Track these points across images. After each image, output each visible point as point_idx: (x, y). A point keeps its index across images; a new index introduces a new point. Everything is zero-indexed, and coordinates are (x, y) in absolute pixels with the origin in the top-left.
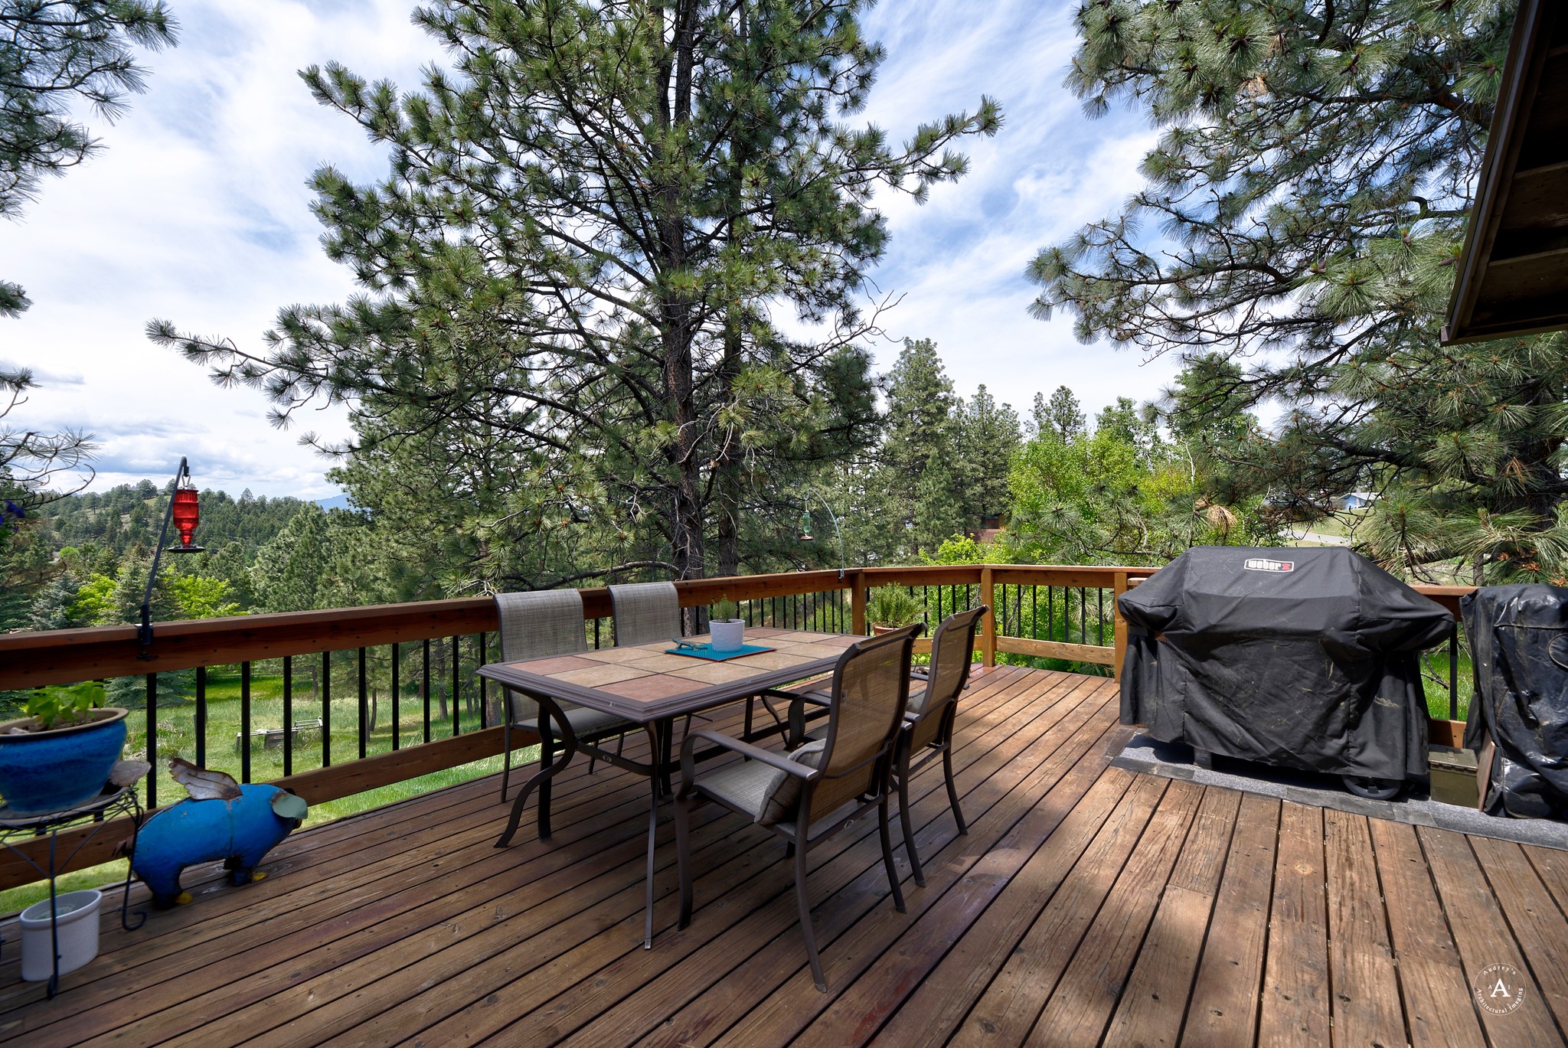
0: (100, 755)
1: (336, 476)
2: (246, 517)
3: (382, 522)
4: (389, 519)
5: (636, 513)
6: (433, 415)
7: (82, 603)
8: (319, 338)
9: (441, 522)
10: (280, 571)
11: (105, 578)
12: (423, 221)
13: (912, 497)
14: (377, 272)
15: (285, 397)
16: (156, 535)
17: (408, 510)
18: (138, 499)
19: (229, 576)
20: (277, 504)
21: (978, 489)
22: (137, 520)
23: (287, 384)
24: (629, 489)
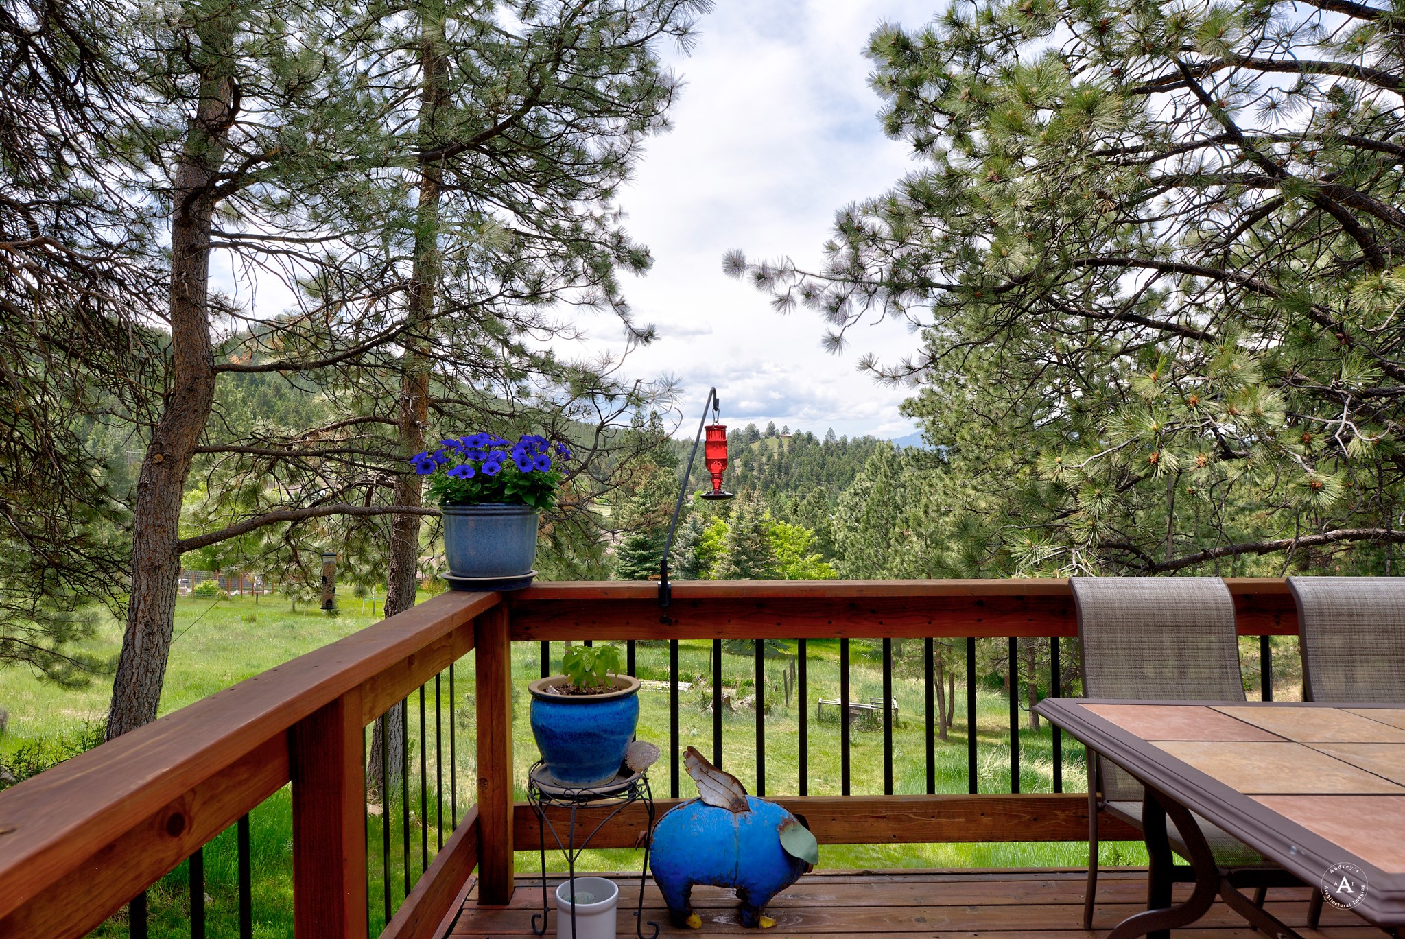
0: (612, 732)
1: (909, 408)
2: (830, 459)
3: (958, 463)
4: (965, 459)
5: (1347, 440)
6: (1008, 312)
7: (705, 545)
8: (874, 237)
9: (1027, 462)
10: (857, 521)
11: (721, 522)
12: (991, 48)
14: (936, 136)
15: (839, 315)
16: (759, 479)
17: (987, 447)
18: (746, 443)
19: (814, 524)
20: (857, 444)
22: (746, 464)
23: (841, 299)
24: (1335, 397)
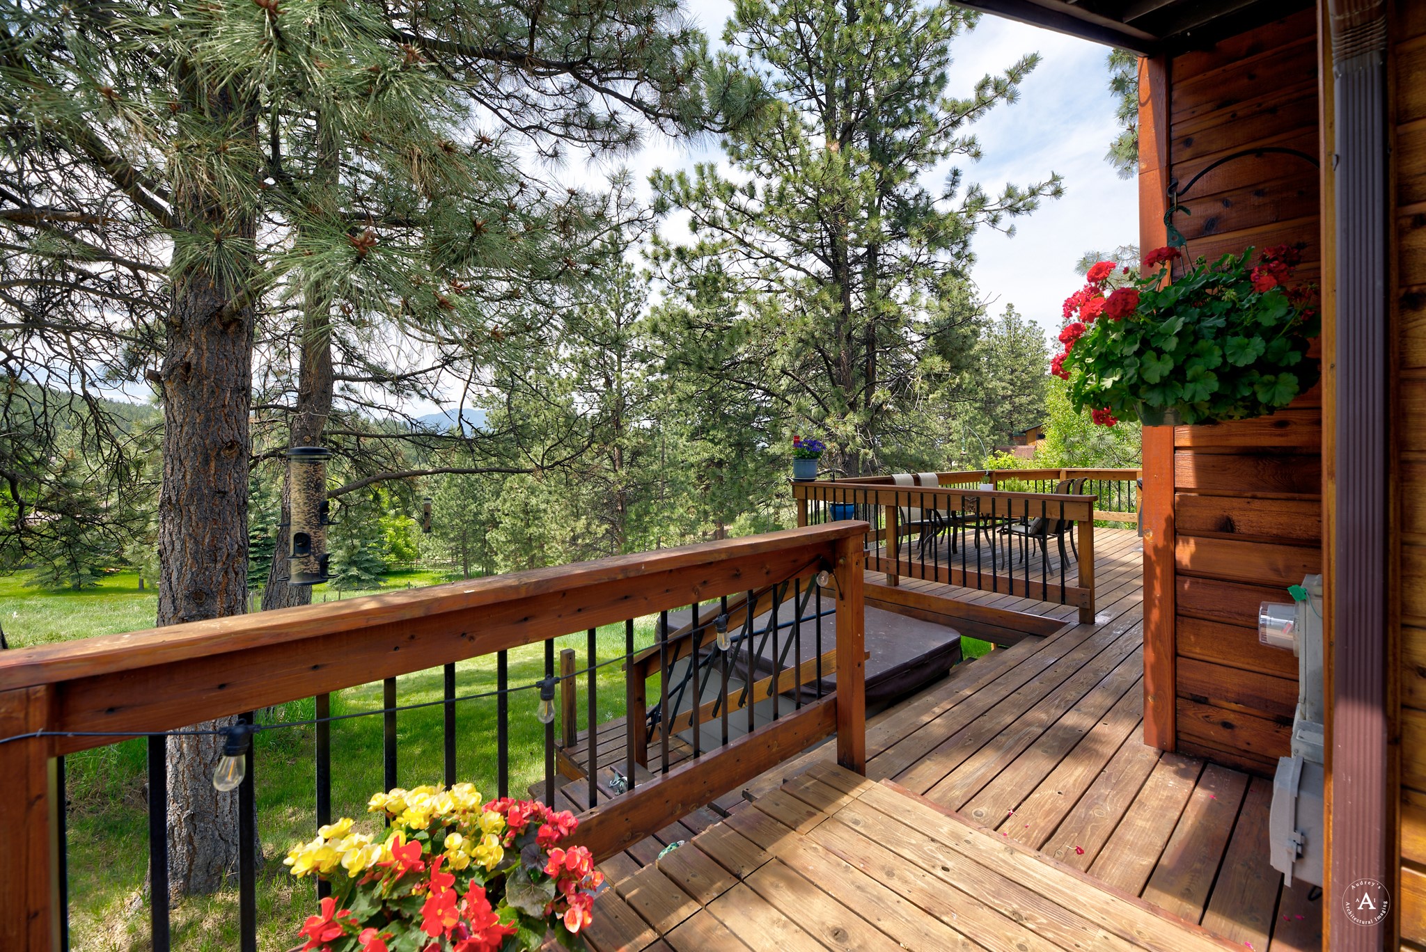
13: (949, 415)
21: (1007, 406)
